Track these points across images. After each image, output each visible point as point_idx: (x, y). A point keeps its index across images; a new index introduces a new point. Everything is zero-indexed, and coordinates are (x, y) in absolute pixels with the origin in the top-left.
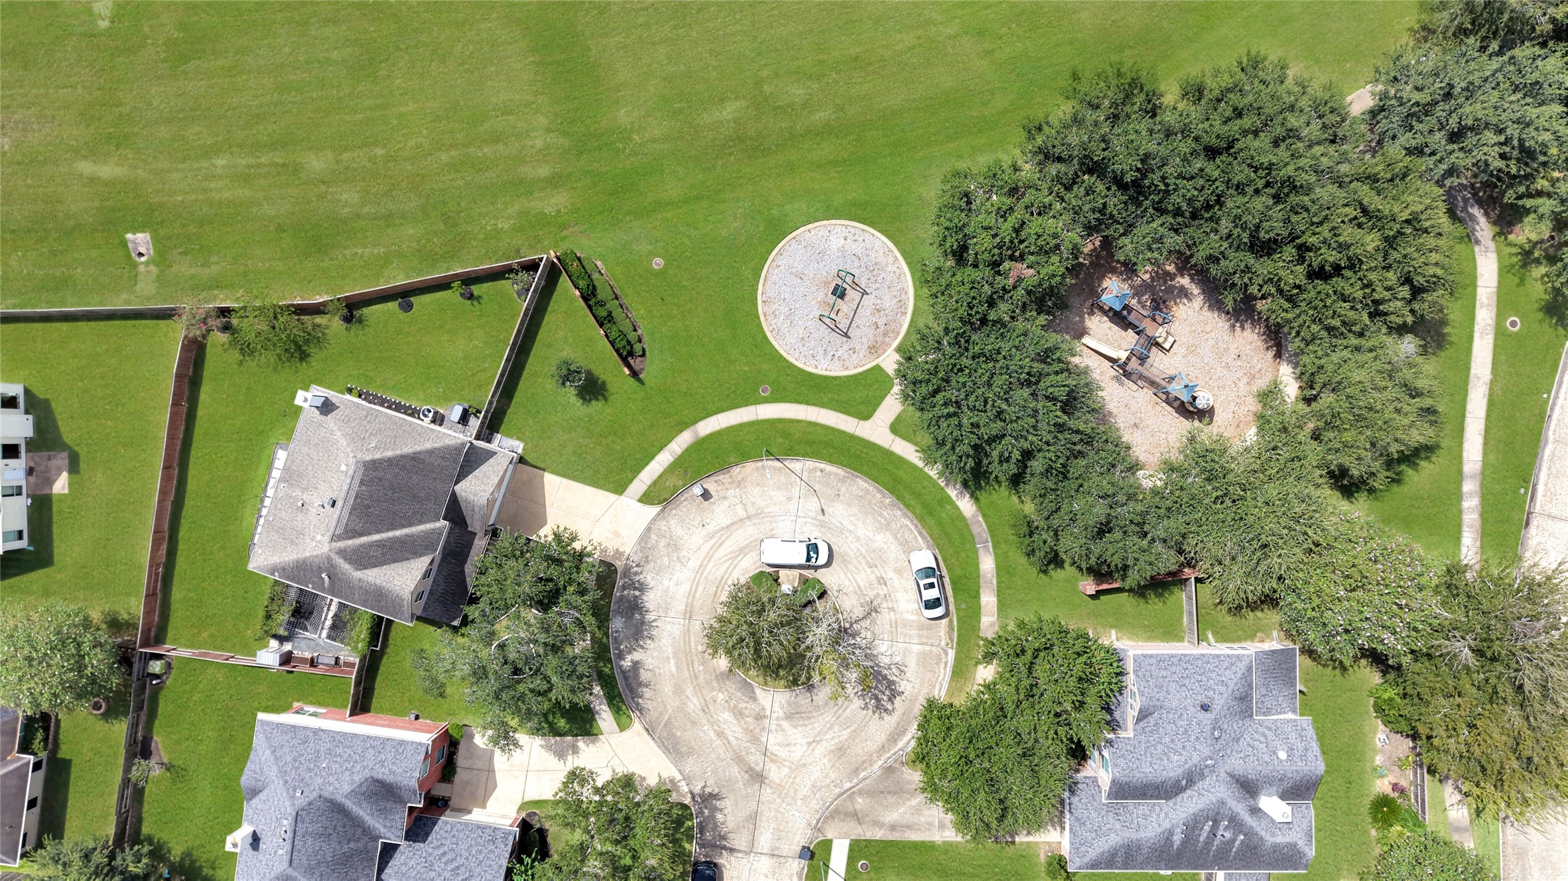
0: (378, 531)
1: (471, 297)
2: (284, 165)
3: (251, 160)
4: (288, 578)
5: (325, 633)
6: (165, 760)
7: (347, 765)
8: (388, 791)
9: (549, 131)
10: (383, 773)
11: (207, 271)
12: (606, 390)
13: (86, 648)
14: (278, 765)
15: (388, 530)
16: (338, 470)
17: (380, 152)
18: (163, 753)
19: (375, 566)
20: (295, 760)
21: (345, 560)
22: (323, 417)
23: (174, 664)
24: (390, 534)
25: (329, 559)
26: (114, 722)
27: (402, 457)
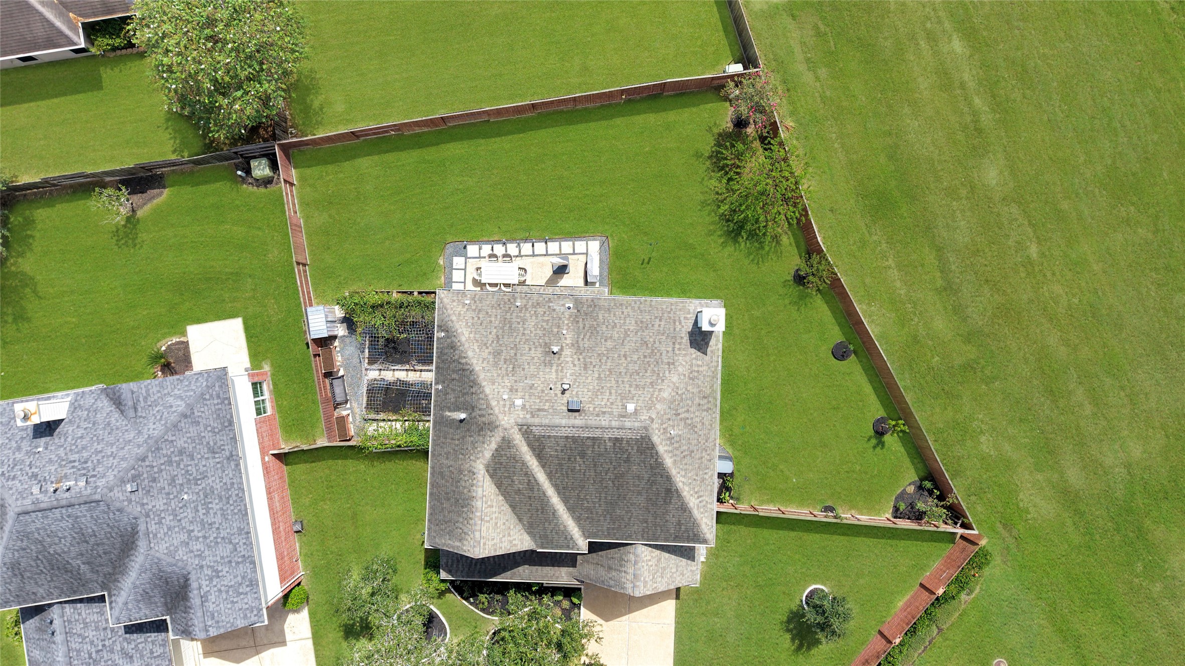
0: (550, 476)
1: (879, 433)
2: (979, 131)
3: (971, 85)
4: (441, 354)
5: (373, 374)
6: (140, 213)
7: (196, 528)
8: (178, 594)
9: (1128, 466)
10: (199, 584)
11: (801, 67)
12: (809, 648)
13: (255, 89)
14: (166, 433)
15: (556, 487)
16: (625, 398)
17: (1033, 250)
18: (148, 208)
19: (499, 486)
20: (181, 452)
21: (496, 450)
22: (686, 339)
23: (272, 188)
24: (551, 492)
25: (492, 426)
26: (170, 130)
27: (669, 478)
